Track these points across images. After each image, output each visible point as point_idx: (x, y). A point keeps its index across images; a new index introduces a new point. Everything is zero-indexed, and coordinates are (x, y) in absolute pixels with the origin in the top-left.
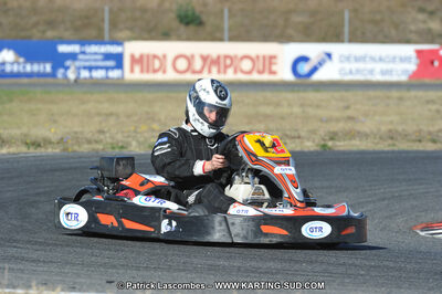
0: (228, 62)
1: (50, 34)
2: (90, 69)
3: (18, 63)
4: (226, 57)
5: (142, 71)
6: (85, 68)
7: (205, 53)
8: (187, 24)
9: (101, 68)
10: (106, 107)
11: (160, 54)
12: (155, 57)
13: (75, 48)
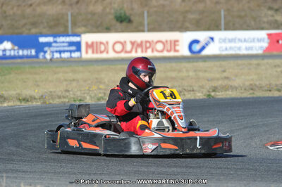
0: (148, 45)
1: (34, 31)
2: (60, 52)
3: (14, 50)
4: (147, 42)
5: (93, 52)
6: (57, 51)
7: (133, 40)
8: (121, 22)
9: (67, 51)
10: (70, 76)
11: (104, 41)
12: (101, 43)
13: (50, 39)
